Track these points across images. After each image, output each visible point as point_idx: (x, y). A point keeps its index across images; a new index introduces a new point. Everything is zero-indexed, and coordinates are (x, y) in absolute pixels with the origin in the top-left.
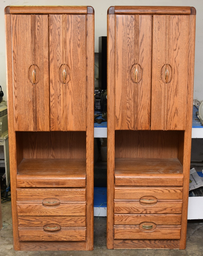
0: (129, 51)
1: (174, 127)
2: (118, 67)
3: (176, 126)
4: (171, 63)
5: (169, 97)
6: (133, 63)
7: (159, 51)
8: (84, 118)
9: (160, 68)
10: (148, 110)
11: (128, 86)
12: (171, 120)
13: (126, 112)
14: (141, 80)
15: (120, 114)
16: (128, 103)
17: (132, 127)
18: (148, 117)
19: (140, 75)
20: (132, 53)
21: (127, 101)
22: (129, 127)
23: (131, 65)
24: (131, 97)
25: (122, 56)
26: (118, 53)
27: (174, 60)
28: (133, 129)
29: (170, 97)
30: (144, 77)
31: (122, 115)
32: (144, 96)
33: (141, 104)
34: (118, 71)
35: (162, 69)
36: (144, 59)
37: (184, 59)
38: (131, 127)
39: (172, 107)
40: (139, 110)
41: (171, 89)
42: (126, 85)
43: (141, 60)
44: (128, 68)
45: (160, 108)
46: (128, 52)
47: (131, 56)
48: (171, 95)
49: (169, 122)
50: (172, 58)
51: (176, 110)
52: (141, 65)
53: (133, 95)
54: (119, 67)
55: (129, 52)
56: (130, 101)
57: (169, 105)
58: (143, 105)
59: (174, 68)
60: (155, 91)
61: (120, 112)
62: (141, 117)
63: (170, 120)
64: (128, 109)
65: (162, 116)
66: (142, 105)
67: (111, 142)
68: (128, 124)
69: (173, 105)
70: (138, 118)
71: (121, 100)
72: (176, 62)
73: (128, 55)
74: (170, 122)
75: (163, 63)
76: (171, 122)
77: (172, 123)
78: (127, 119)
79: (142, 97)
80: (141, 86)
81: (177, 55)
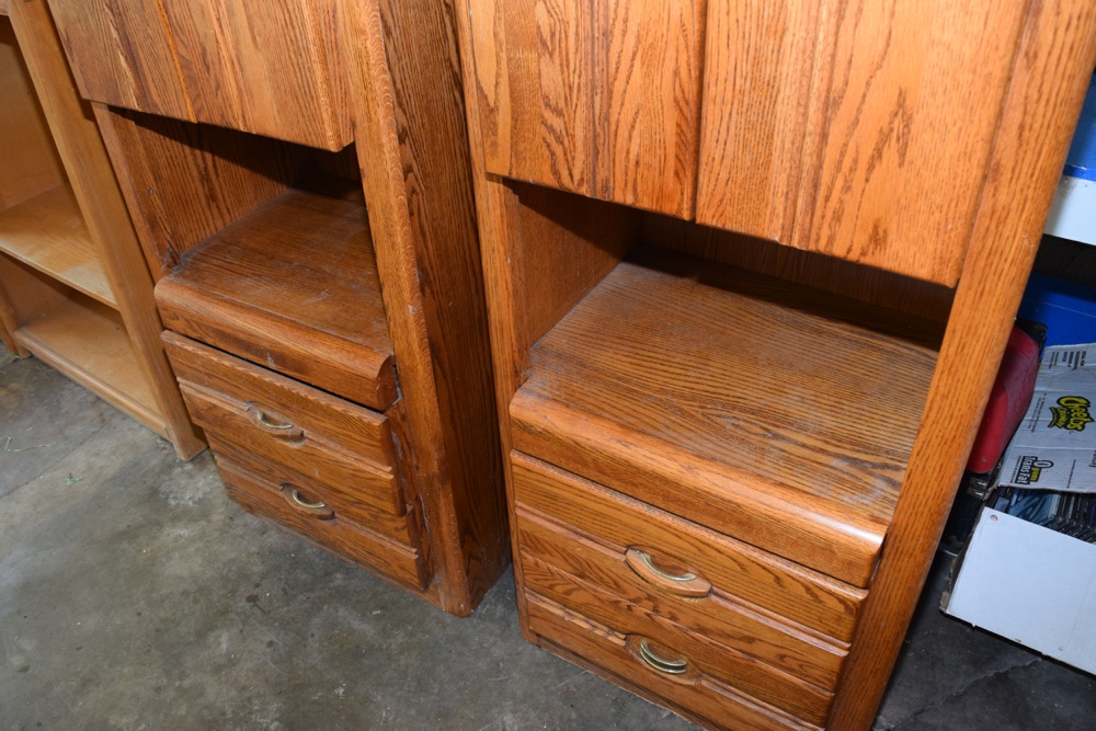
1: (861, 240)
3: (878, 238)
8: (308, 74)
10: (676, 73)
12: (847, 188)
13: (533, 67)
15: (498, 75)
16: (542, 3)
17: (577, 177)
18: (678, 125)
22: (556, 173)
28: (585, 191)
31: (510, 85)
33: (626, 21)
38: (571, 175)
39: (868, 84)
40: (618, 63)
45: (768, 71)
49: (827, 199)
51: (901, 108)
57: (842, 57)
58: (643, 33)
61: (498, 63)
62: (630, 119)
63: (839, 184)
64: (544, 45)
65: (777, 141)
66: (633, 27)
67: (491, 232)
68: (553, 154)
69: (879, 66)
70: (613, 119)
74: (836, 195)
76: (841, 202)
77: (849, 208)
78: (542, 117)
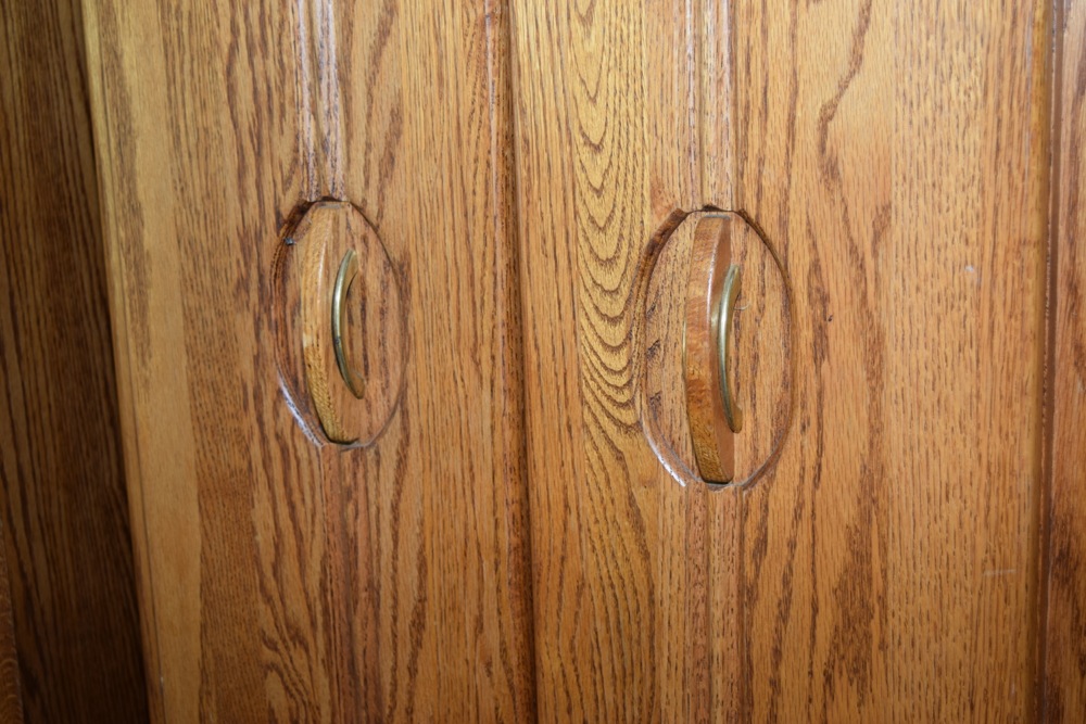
0: (234, 30)
2: (135, 242)
4: (770, 193)
5: (761, 689)
6: (287, 182)
7: (586, 20)
9: (609, 263)
11: (262, 479)
14: (398, 415)
16: (274, 673)
19: (382, 343)
20: (265, 56)
21: (268, 655)
23: (271, 220)
24: (297, 608)
25: (162, 90)
26: (127, 62)
27: (808, 137)
29: (775, 684)
30: (418, 367)
32: (443, 618)
34: (140, 283)
35: (658, 278)
36: (406, 126)
37: (974, 135)
41: (786, 582)
42: (237, 461)
43: (369, 146)
44: (237, 254)
46: (225, 38)
47: (255, 92)
48: (776, 665)
50: (778, 115)
52: (380, 214)
53: (322, 585)
54: (149, 240)
55: (234, 48)
56: (300, 660)
59: (816, 267)
60: (570, 583)
71: (204, 627)
72: (846, 170)
73: (231, 89)
75: (657, 191)
79: (419, 624)
80: (399, 493)
81: (857, 59)
